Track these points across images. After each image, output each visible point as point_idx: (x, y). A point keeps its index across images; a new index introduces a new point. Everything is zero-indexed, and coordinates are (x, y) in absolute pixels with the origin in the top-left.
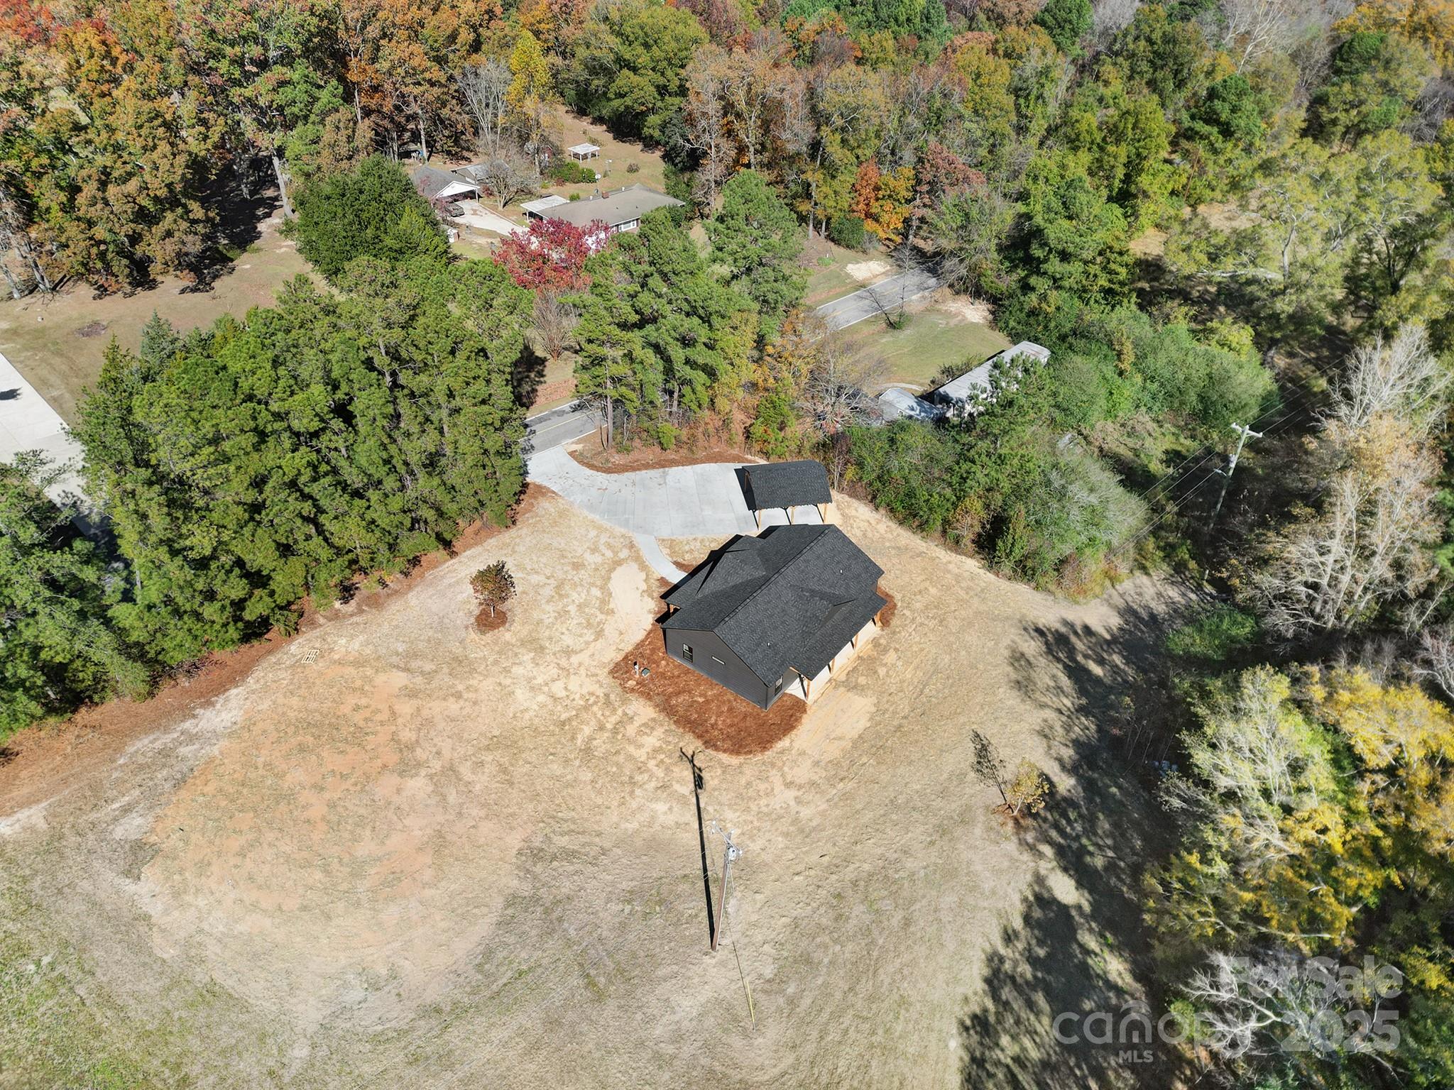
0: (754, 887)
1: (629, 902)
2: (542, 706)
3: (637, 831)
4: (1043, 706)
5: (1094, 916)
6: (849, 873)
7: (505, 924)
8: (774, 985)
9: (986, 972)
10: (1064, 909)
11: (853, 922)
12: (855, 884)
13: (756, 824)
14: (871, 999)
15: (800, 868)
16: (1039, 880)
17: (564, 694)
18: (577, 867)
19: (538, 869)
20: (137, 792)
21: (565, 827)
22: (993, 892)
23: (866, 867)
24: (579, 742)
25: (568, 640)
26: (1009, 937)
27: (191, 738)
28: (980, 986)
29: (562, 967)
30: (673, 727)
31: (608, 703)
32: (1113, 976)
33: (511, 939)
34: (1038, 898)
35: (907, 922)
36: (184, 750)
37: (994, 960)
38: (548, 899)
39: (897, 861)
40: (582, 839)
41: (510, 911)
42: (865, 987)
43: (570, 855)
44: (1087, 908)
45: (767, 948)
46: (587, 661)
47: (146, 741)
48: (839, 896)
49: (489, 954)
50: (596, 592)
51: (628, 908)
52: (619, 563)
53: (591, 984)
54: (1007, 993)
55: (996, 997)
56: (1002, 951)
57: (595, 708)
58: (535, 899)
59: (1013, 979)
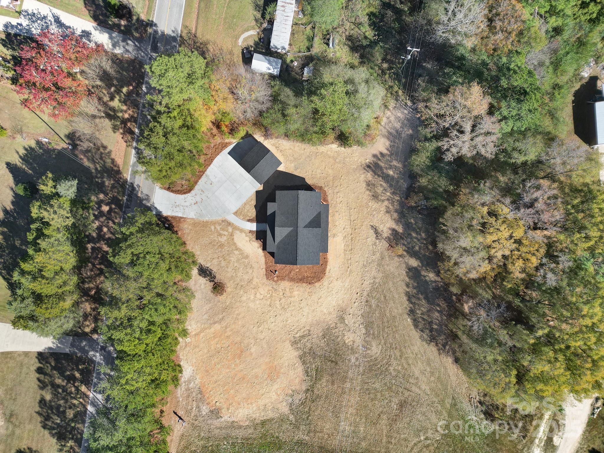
0: (348, 313)
1: (325, 338)
2: (260, 304)
3: (312, 320)
4: (383, 201)
5: (423, 266)
6: (365, 294)
7: (304, 363)
8: (367, 334)
9: (407, 298)
10: (415, 268)
11: (374, 306)
12: (368, 295)
13: (337, 297)
14: (388, 322)
15: (354, 301)
16: (407, 264)
17: (262, 296)
18: (307, 338)
19: (299, 346)
20: (194, 402)
21: (296, 331)
22: (399, 274)
23: (368, 289)
24: (279, 307)
25: (246, 277)
26: (407, 285)
27: (189, 381)
28: (407, 302)
29: (323, 363)
30: (297, 284)
31: (276, 290)
32: (433, 279)
33: (308, 365)
34: (409, 269)
35: (385, 297)
36: (191, 385)
37: (407, 294)
38: (307, 351)
39: (374, 282)
40: (302, 331)
41: (302, 360)
42: (385, 320)
43: (303, 337)
44: (420, 264)
45: (361, 326)
46: (258, 280)
47: (179, 391)
48: (367, 301)
49: (307, 372)
50: (236, 252)
51: (325, 339)
52: (232, 235)
53: (332, 361)
54: (413, 300)
55: (412, 303)
56: (408, 290)
57: (274, 294)
58: (305, 353)
59: (413, 296)
